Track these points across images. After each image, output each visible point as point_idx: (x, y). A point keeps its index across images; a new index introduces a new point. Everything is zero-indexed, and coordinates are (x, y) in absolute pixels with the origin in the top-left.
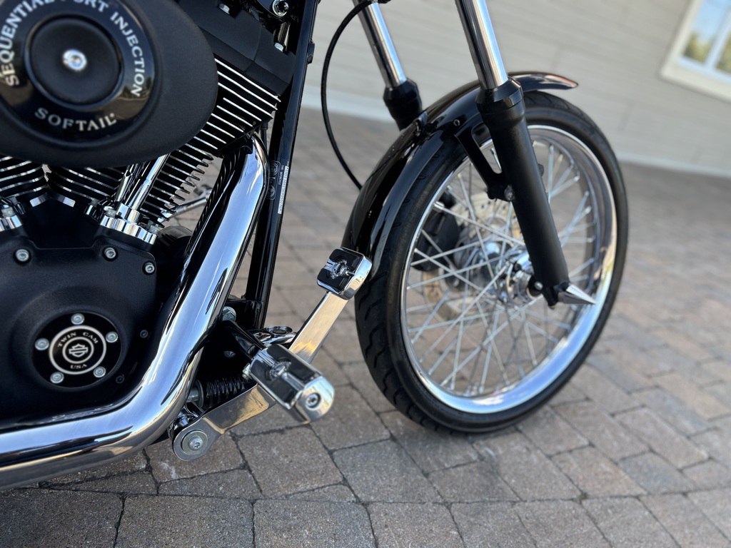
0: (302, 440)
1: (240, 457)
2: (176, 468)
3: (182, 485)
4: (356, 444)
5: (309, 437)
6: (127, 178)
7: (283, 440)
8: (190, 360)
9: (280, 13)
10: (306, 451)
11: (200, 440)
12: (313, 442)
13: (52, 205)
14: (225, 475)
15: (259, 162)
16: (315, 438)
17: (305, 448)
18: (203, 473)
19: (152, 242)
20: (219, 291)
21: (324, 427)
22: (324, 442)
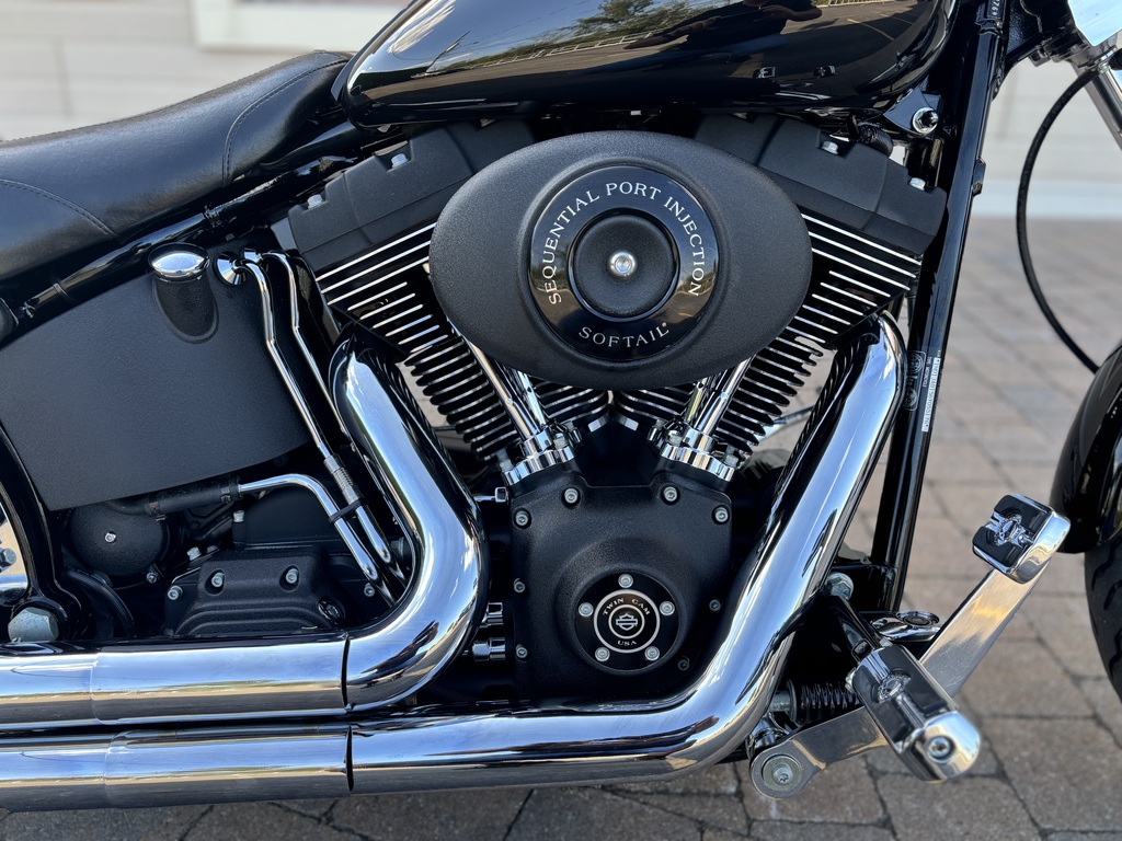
0: (990, 800)
1: (879, 805)
2: (778, 802)
3: (784, 830)
4: (1097, 829)
5: (1005, 798)
6: (700, 390)
7: (956, 793)
8: (775, 647)
9: (925, 129)
10: (997, 821)
11: (789, 772)
12: (1011, 809)
13: (613, 429)
14: (853, 831)
15: (890, 352)
16: (1015, 802)
17: (996, 816)
18: (817, 819)
19: (728, 479)
20: (823, 545)
21: (1034, 785)
22: (1032, 811)
